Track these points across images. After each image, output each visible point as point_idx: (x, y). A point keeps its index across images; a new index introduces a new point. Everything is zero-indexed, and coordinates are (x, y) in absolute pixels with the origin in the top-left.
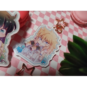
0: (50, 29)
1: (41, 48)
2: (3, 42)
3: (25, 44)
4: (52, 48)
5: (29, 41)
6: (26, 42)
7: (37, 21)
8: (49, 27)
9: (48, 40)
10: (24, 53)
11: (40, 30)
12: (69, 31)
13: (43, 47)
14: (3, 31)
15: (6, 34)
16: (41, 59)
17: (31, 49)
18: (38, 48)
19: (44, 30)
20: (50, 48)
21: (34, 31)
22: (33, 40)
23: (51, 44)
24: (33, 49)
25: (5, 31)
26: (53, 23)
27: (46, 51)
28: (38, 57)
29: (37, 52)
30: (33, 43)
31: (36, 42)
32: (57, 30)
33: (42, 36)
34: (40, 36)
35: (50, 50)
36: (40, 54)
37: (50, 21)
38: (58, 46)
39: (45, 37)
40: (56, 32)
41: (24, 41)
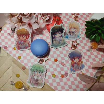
0: (73, 22)
1: (74, 32)
2: (62, 37)
3: (67, 34)
4: (78, 30)
5: (68, 32)
6: (67, 33)
7: (64, 21)
8: (71, 21)
9: (75, 27)
10: (69, 38)
11: (69, 25)
12: (81, 17)
13: (75, 31)
14: (60, 33)
15: (62, 34)
16: (77, 36)
17: (71, 35)
18: (73, 33)
19: (71, 24)
20: (77, 30)
21: (67, 27)
22: (69, 31)
23: (77, 28)
24: (71, 34)
25: (61, 33)
26: (72, 18)
27: (77, 32)
28: (75, 36)
29: (74, 35)
30: (70, 32)
31: (71, 31)
32: (76, 20)
33: (71, 27)
34: (71, 28)
35: (78, 31)
36: (75, 35)
37: (70, 18)
38: (80, 27)
39: (73, 27)
40: (76, 21)
41: (66, 33)
